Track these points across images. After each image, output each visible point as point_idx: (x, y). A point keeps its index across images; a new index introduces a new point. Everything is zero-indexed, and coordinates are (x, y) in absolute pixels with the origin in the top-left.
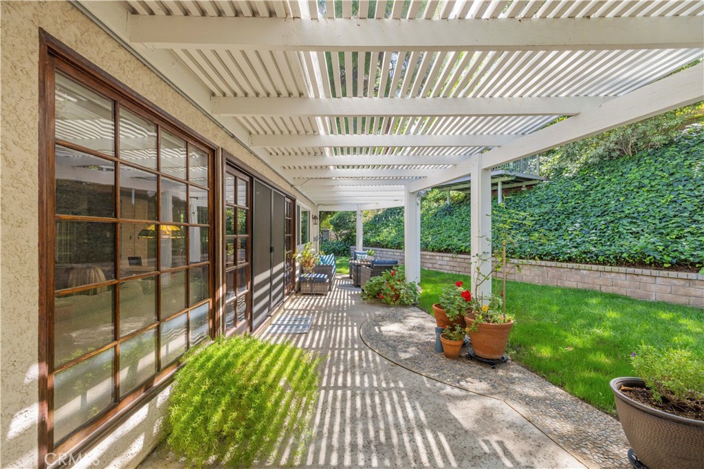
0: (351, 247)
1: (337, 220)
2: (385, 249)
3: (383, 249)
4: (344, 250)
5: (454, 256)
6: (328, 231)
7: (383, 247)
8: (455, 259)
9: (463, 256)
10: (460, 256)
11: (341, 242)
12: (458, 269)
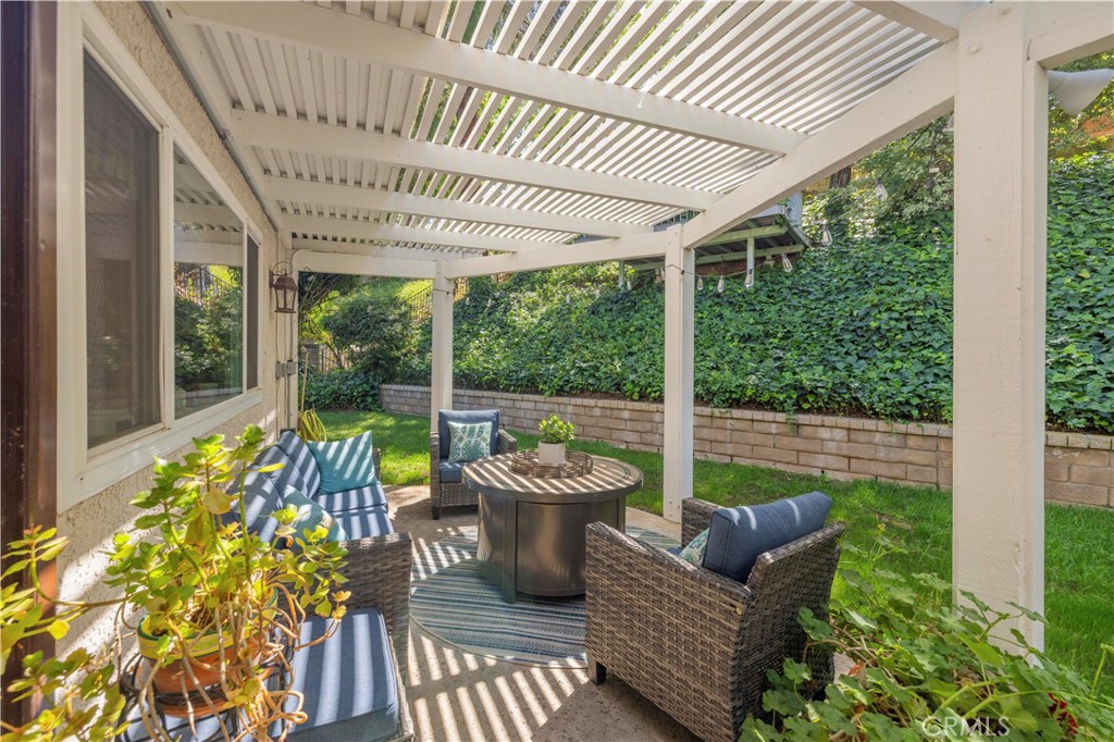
0: (384, 386)
1: (344, 317)
2: (486, 393)
3: (479, 393)
4: (366, 394)
5: (717, 412)
6: (317, 347)
7: (479, 387)
8: (718, 422)
9: (748, 414)
10: (737, 413)
11: (356, 375)
12: (730, 449)
